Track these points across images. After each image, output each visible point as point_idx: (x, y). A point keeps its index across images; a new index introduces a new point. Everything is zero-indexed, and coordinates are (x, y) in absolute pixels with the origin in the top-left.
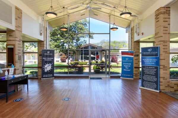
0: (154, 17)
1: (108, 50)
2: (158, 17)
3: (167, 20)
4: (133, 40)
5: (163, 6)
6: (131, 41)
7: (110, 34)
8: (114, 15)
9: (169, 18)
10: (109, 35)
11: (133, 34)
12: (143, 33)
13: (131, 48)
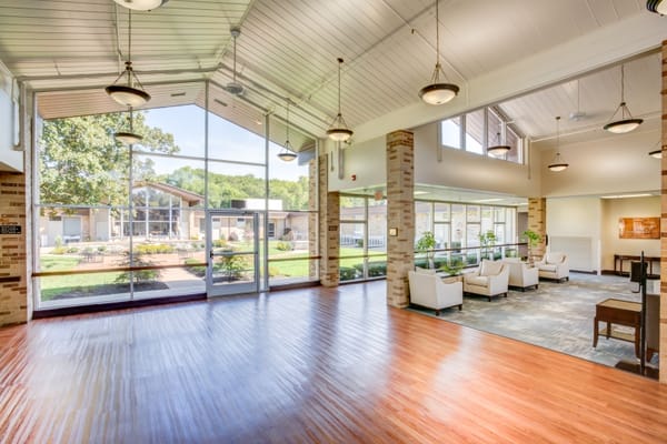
0: (384, 147)
1: (261, 212)
2: (394, 148)
3: (408, 158)
4: (323, 188)
5: (402, 128)
6: (320, 191)
7: (267, 166)
8: (287, 121)
9: (412, 155)
10: (264, 168)
11: (324, 172)
12: (354, 177)
13: (320, 208)
